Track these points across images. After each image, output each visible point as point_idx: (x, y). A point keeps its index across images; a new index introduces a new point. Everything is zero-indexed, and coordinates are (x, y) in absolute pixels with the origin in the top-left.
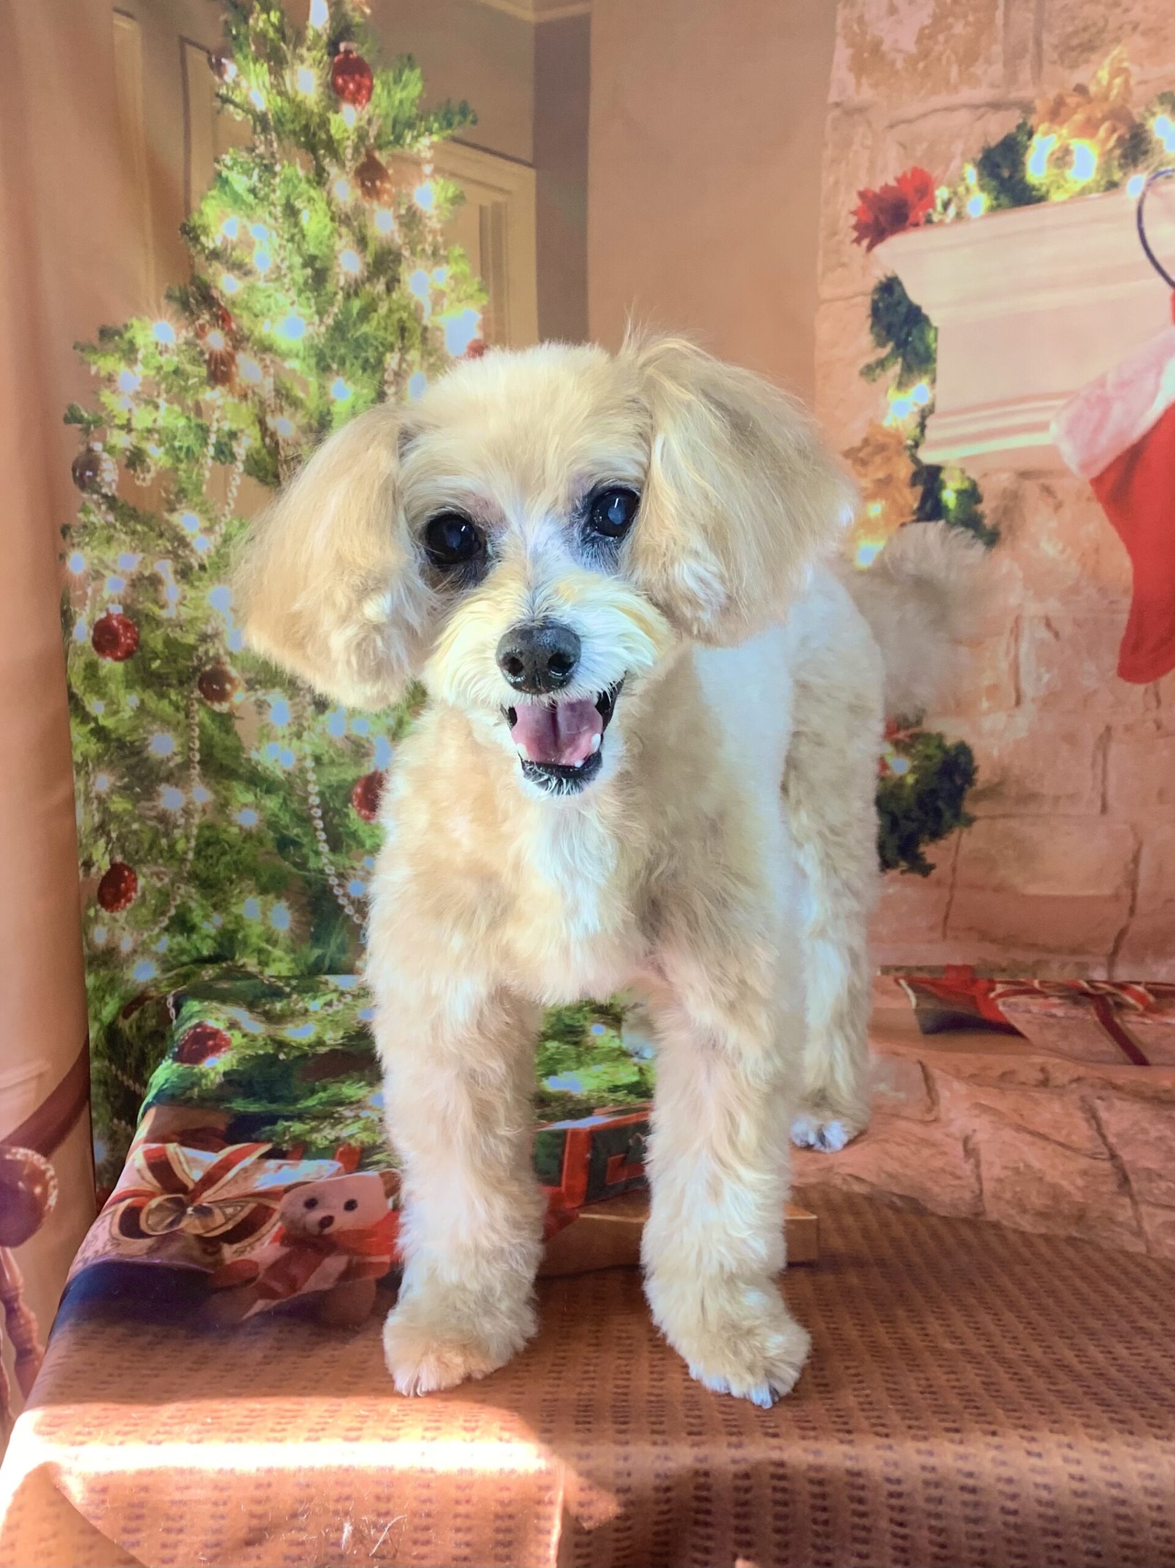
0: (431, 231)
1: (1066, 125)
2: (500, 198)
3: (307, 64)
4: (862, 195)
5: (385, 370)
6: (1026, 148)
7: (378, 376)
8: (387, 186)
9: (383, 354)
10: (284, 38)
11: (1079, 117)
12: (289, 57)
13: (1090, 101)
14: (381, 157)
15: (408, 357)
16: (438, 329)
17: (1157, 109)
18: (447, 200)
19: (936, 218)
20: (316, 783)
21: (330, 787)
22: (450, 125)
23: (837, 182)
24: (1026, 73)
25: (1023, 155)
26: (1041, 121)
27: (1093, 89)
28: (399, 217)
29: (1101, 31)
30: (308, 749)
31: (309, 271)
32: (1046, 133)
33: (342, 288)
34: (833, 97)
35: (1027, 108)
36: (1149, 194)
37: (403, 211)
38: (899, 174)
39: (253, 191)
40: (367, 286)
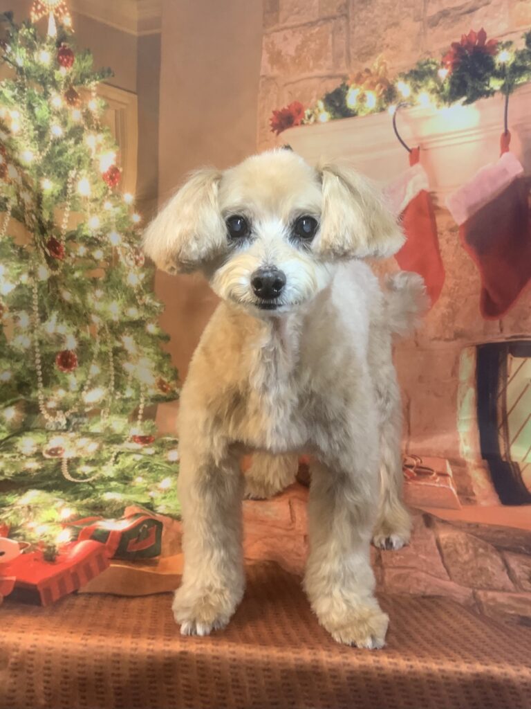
0: (95, 119)
1: (363, 85)
2: (124, 107)
3: (46, 50)
4: (274, 113)
5: (68, 177)
6: (346, 94)
7: (65, 180)
8: (78, 100)
9: (68, 171)
10: (35, 39)
11: (368, 82)
12: (37, 47)
13: (371, 75)
14: (75, 88)
15: (81, 173)
16: (98, 160)
17: (398, 79)
18: (102, 107)
19: (305, 122)
20: (39, 353)
21: (46, 355)
22: (103, 77)
23: (264, 107)
24: (343, 64)
25: (345, 96)
26: (352, 83)
27: (372, 70)
28: (83, 113)
29: (375, 47)
30: (36, 337)
31: (37, 132)
32: (355, 88)
33: (52, 141)
34: (262, 73)
35: (345, 78)
36: (397, 113)
37: (84, 111)
38: (289, 105)
39: (14, 97)
40: (64, 142)
